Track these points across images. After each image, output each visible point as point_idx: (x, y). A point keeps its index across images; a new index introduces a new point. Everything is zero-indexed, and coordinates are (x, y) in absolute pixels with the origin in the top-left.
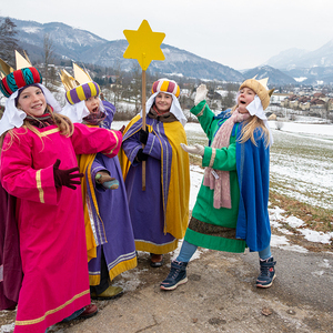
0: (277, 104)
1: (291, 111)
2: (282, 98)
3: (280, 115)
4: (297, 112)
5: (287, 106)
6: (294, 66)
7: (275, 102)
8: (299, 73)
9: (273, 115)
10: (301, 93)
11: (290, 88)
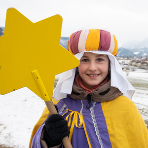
0: (127, 64)
1: (133, 67)
2: (129, 61)
3: (128, 69)
4: (135, 67)
5: (131, 65)
6: (133, 48)
7: (126, 63)
8: (136, 50)
9: (125, 69)
10: (137, 59)
11: (132, 57)
